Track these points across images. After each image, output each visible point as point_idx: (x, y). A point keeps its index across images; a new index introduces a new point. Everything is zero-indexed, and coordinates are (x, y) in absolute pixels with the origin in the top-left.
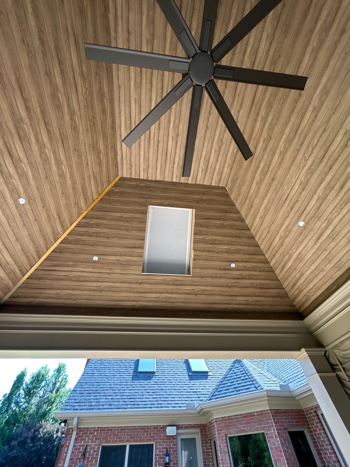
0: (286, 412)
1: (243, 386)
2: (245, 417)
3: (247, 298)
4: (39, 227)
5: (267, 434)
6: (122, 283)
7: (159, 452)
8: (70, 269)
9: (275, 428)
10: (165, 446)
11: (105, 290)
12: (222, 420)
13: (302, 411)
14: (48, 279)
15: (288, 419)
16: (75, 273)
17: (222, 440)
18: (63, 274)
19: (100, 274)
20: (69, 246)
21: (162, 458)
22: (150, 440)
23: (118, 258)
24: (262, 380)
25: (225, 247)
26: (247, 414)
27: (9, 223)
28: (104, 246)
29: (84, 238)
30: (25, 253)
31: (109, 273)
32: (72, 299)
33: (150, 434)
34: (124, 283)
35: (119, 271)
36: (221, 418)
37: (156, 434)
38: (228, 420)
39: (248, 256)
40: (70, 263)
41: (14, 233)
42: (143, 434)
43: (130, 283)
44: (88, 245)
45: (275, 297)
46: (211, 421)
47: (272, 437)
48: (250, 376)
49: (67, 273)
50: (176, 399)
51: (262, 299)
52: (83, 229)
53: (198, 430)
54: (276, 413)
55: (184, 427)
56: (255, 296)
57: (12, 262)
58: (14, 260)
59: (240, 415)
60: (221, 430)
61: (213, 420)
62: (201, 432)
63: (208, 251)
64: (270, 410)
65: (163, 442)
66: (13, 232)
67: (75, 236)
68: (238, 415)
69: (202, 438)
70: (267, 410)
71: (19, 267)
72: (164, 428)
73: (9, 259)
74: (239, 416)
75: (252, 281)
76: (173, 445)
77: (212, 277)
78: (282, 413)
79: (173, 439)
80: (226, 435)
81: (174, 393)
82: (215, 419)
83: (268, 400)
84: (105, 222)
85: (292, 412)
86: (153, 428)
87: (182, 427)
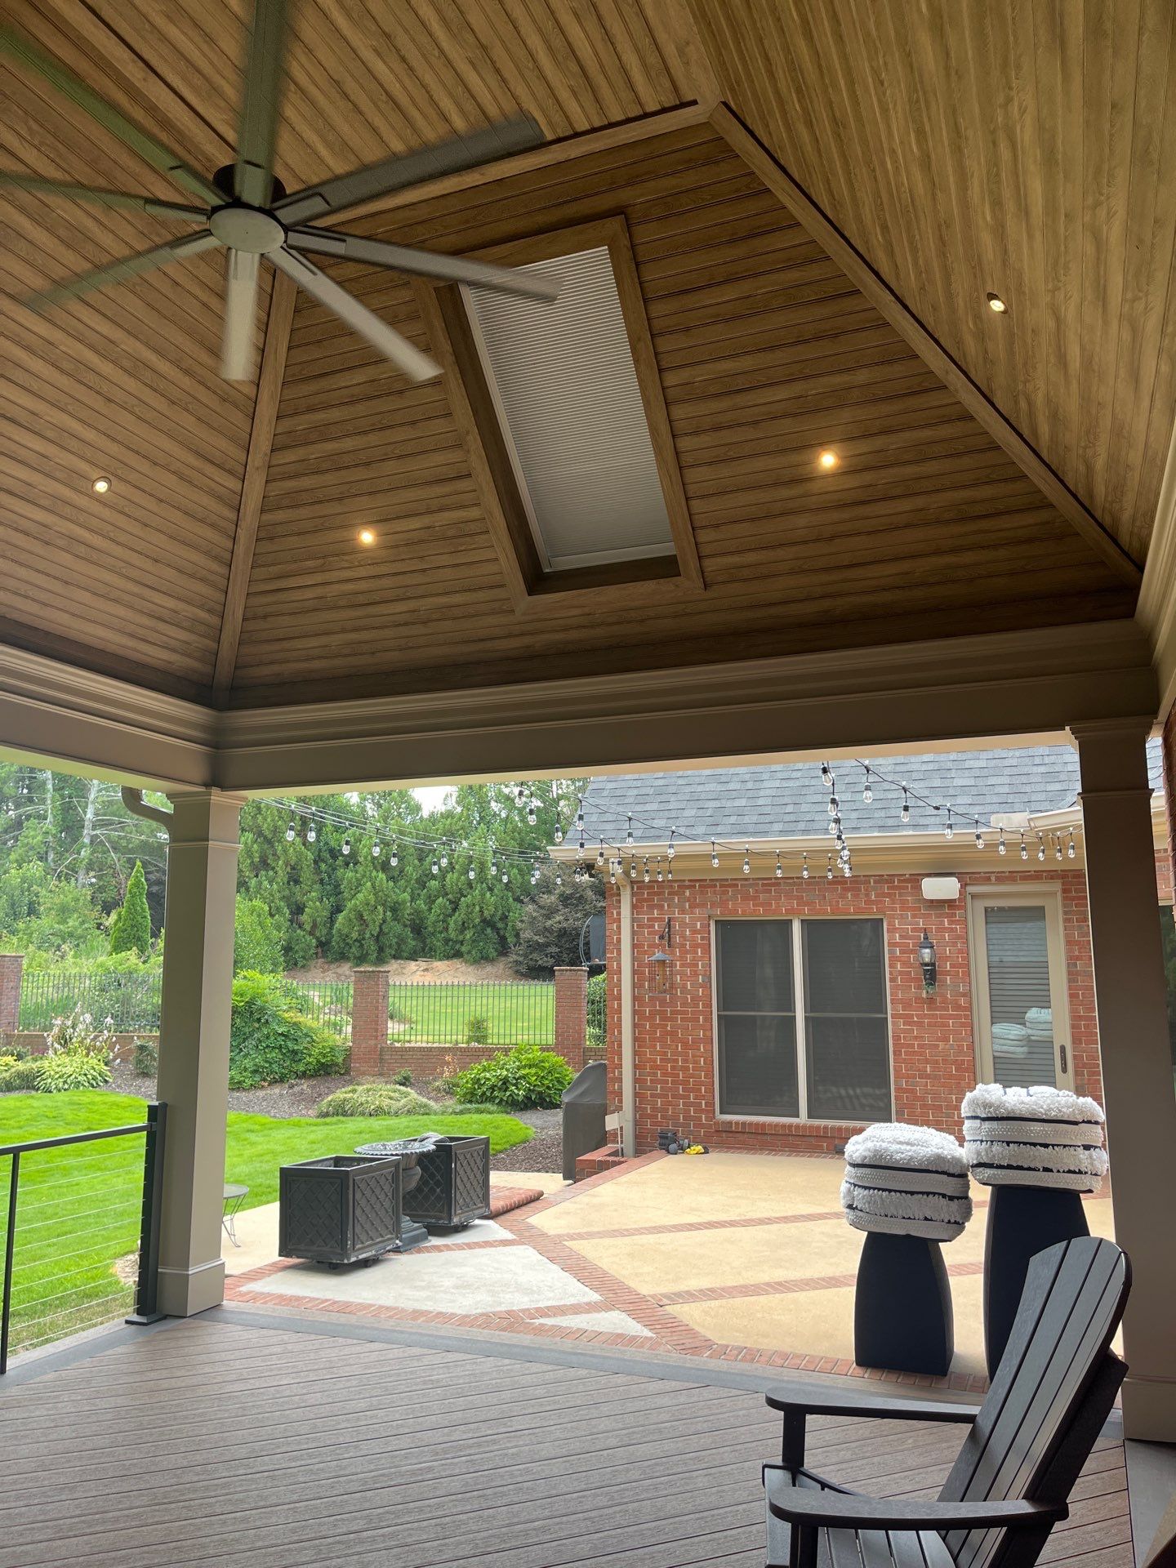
3: (905, 566)
4: (178, 509)
6: (470, 590)
7: (901, 937)
8: (318, 578)
10: (921, 926)
11: (434, 617)
14: (283, 615)
16: (336, 586)
18: (309, 594)
19: (401, 577)
20: (280, 516)
21: (912, 951)
22: (871, 911)
23: (426, 520)
25: (782, 393)
27: (113, 541)
28: (370, 493)
29: (306, 482)
30: (192, 576)
31: (424, 570)
32: (364, 654)
33: (867, 895)
34: (475, 590)
35: (446, 560)
37: (889, 895)
39: (886, 408)
40: (310, 563)
41: (141, 553)
42: (843, 897)
43: (491, 587)
44: (328, 501)
45: (1030, 541)
49: (319, 591)
51: (968, 558)
52: (290, 456)
53: (1057, 887)
55: (993, 879)
56: (938, 552)
57: (181, 606)
58: (179, 599)
62: (1064, 891)
63: (717, 428)
65: (914, 916)
66: (136, 551)
67: (279, 483)
69: (1064, 906)
71: (201, 607)
72: (915, 881)
73: (171, 603)
75: (920, 502)
76: (950, 923)
77: (753, 520)
79: (950, 907)
84: (335, 414)
86: (875, 882)
87: (989, 879)
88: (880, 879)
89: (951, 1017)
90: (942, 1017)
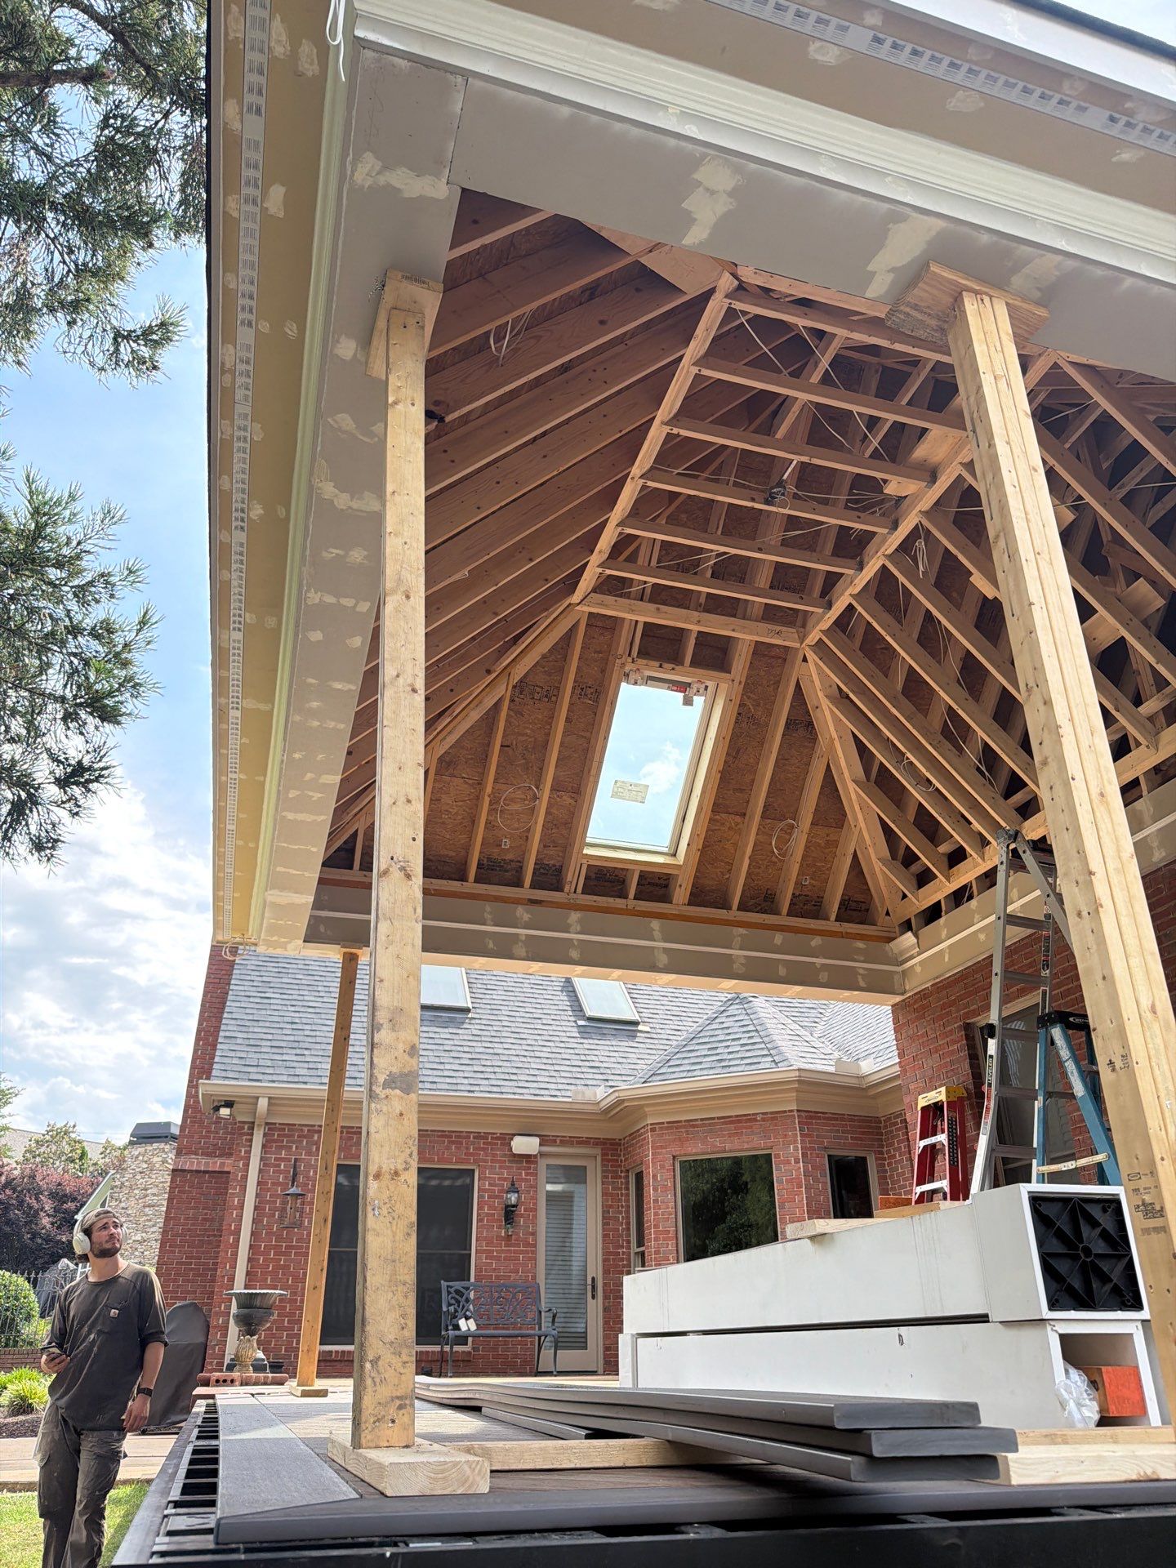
0: (836, 1119)
1: (742, 1058)
2: (731, 1122)
5: (777, 1156)
7: (490, 1184)
9: (800, 1146)
10: (506, 1176)
12: (667, 1128)
13: (877, 1120)
15: (838, 1131)
17: (662, 1167)
21: (496, 1197)
22: (467, 1162)
24: (796, 1048)
26: (737, 1116)
33: (467, 1148)
36: (668, 1123)
37: (483, 1149)
38: (684, 1127)
42: (448, 1148)
46: (638, 1130)
47: (789, 1162)
48: (766, 1039)
50: (539, 1079)
53: (598, 1151)
54: (809, 1118)
55: (558, 1142)
59: (719, 1118)
60: (662, 1147)
61: (644, 1127)
62: (603, 1155)
64: (798, 1111)
65: (500, 1167)
68: (713, 1119)
69: (603, 1165)
70: (792, 1111)
72: (506, 1139)
74: (716, 1121)
76: (527, 1174)
78: (824, 1118)
79: (527, 1162)
80: (674, 1157)
81: (534, 1066)
82: (651, 1124)
83: (797, 1090)
85: (851, 1120)
86: (474, 1138)
87: (555, 1141)
88: (478, 1136)
89: (522, 1252)
90: (515, 1251)
